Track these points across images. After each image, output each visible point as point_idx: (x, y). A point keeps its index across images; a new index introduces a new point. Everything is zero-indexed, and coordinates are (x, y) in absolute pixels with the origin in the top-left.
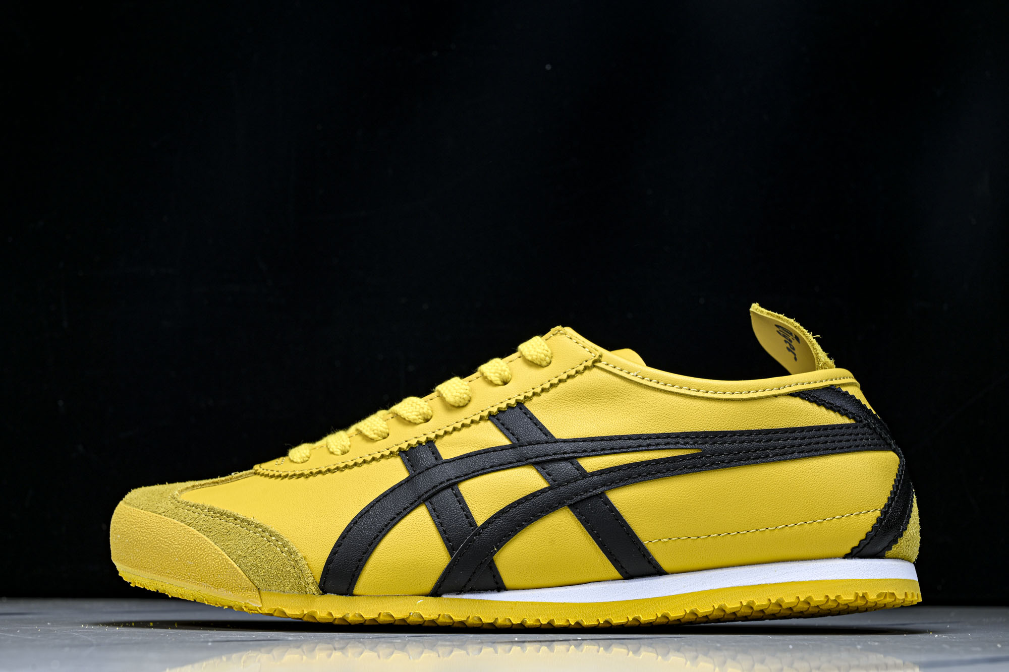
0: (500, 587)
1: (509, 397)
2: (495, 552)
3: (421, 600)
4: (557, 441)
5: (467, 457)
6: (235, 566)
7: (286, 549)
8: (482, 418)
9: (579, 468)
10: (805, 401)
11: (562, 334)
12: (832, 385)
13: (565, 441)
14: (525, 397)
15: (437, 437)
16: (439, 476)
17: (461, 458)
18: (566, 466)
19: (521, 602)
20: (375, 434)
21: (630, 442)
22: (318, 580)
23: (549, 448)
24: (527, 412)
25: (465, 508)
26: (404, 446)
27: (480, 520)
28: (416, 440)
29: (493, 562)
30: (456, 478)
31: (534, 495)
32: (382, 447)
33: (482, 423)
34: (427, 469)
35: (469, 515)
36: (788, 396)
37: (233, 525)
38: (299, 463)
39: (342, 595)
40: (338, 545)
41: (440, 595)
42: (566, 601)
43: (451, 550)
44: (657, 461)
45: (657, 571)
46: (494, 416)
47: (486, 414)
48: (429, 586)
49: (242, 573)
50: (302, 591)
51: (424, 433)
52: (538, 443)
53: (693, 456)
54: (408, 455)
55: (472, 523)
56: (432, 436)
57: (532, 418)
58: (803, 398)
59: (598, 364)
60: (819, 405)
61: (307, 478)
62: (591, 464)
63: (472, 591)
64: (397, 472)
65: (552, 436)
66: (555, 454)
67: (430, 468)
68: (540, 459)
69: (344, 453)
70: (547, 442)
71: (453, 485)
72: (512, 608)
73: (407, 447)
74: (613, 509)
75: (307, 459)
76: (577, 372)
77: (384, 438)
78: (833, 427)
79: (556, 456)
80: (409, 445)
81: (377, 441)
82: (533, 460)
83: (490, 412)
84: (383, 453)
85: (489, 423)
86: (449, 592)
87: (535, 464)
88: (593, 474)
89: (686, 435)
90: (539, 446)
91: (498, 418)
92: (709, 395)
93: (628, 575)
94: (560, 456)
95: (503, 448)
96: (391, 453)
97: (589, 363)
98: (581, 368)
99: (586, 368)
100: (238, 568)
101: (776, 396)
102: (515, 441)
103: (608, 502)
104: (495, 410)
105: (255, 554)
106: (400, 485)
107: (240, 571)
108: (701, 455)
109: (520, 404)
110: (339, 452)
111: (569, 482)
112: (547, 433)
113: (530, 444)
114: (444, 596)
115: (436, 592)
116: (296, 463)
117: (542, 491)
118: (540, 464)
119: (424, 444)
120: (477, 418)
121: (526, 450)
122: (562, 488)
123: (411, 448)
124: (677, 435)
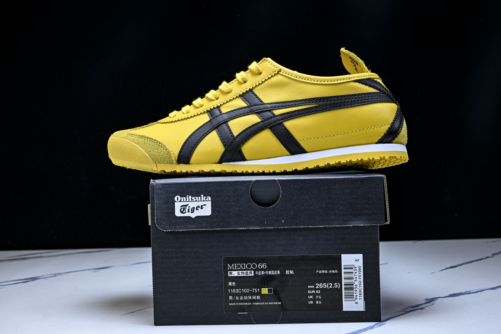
0: (244, 159)
1: (247, 88)
2: (241, 146)
3: (215, 165)
4: (264, 104)
5: (231, 112)
6: (147, 155)
7: (165, 148)
8: (237, 97)
9: (273, 114)
10: (360, 84)
11: (266, 61)
12: (370, 78)
13: (267, 104)
14: (253, 87)
15: (221, 105)
16: (221, 119)
17: (229, 112)
18: (269, 114)
19: (252, 165)
20: (198, 105)
21: (292, 103)
22: (177, 159)
23: (262, 106)
24: (253, 93)
25: (230, 130)
26: (209, 109)
27: (235, 134)
28: (213, 107)
29: (240, 150)
30: (227, 119)
31: (256, 124)
32: (201, 110)
33: (237, 99)
34: (216, 117)
35: (231, 133)
36: (353, 82)
37: (147, 141)
38: (172, 118)
39: (185, 164)
40: (183, 146)
41: (222, 163)
42: (269, 164)
43: (225, 146)
44: (302, 110)
45: (303, 151)
46: (241, 96)
47: (238, 95)
48: (218, 159)
49: (150, 158)
50: (172, 163)
51: (216, 104)
52: (257, 105)
53: (316, 107)
54: (210, 112)
55: (233, 136)
56: (219, 105)
57: (255, 95)
58: (359, 83)
59: (280, 73)
60: (365, 85)
61: (174, 123)
62: (277, 112)
63: (233, 161)
64: (206, 118)
65: (263, 102)
66: (264, 109)
67: (217, 116)
68: (258, 111)
69: (187, 113)
70: (261, 104)
71: (226, 122)
72: (249, 167)
73: (210, 109)
74: (285, 128)
75: (175, 116)
76: (272, 76)
77: (202, 107)
78: (371, 93)
79: (264, 110)
80: (210, 108)
81: (199, 108)
82: (255, 112)
83: (240, 94)
84: (201, 112)
85: (240, 99)
86: (225, 162)
87: (257, 113)
88: (278, 116)
89: (313, 99)
90: (258, 106)
91: (242, 96)
92: (322, 83)
93: (292, 153)
94: (266, 110)
95: (245, 108)
96: (204, 112)
97: (276, 72)
98: (273, 74)
99: (275, 74)
100: (148, 156)
101: (348, 82)
102: (249, 105)
103: (283, 126)
104: (241, 93)
105: (154, 151)
106: (207, 123)
107: (149, 157)
108: (319, 106)
109: (251, 90)
110: (186, 113)
111: (269, 119)
112: (261, 101)
113: (254, 105)
114: (223, 163)
115: (220, 162)
116: (171, 118)
117: (259, 123)
118: (258, 113)
119: (216, 108)
120: (235, 97)
121: (254, 108)
122: (266, 121)
123: (211, 110)
124: (310, 99)
